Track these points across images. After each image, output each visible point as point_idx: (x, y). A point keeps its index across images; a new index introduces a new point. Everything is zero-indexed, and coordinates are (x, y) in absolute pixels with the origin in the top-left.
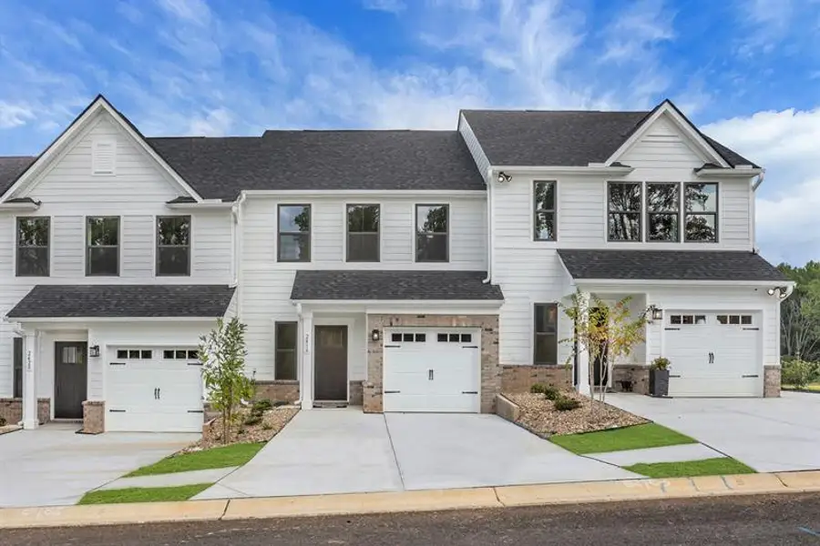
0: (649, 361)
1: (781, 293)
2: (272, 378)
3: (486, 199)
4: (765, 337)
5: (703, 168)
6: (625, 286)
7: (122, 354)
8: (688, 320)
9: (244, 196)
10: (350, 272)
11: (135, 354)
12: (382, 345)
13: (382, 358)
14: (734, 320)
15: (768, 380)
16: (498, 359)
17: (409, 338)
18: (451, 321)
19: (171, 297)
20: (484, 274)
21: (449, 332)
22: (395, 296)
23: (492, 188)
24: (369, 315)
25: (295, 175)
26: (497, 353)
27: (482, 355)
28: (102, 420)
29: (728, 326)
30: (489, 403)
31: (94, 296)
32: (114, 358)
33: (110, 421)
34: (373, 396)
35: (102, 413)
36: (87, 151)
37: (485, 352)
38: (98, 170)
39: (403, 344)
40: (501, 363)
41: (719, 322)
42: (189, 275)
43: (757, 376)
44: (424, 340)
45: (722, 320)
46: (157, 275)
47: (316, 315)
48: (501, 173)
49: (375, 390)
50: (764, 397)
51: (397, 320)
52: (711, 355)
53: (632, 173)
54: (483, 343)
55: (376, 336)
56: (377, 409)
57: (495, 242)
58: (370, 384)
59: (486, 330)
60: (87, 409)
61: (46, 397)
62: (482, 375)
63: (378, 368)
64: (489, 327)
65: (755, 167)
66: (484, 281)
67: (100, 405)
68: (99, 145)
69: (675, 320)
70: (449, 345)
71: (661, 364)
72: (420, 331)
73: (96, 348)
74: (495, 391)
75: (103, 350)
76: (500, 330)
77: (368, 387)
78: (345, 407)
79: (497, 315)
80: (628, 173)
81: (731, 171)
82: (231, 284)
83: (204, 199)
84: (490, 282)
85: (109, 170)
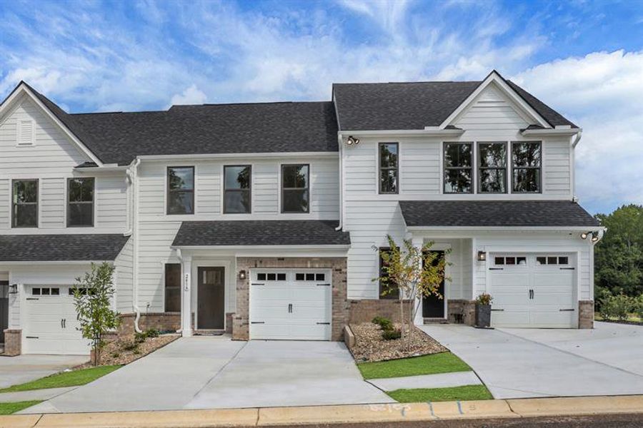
0: (475, 297)
1: (593, 237)
2: (162, 310)
3: (338, 159)
4: (580, 275)
5: (527, 129)
6: (455, 232)
7: (36, 291)
8: (511, 261)
9: (139, 160)
10: (226, 222)
11: (46, 291)
12: (248, 284)
13: (248, 294)
14: (552, 261)
15: (582, 313)
16: (346, 295)
17: (272, 277)
18: (306, 263)
19: (78, 245)
20: (336, 223)
21: (305, 272)
22: (260, 242)
23: (343, 150)
24: (238, 258)
25: (185, 142)
26: (346, 289)
27: (333, 292)
28: (19, 345)
29: (547, 267)
30: (338, 333)
31: (15, 245)
32: (31, 295)
33: (26, 346)
34: (241, 326)
35: (19, 340)
36: (13, 127)
37: (336, 289)
38: (20, 142)
39: (266, 282)
40: (348, 298)
41: (539, 263)
42: (93, 226)
43: (573, 310)
44: (284, 279)
45: (542, 260)
46: (68, 226)
47: (194, 258)
48: (351, 137)
49: (243, 321)
50: (579, 328)
51: (261, 262)
52: (531, 292)
53: (464, 134)
54: (333, 281)
55: (242, 275)
56: (245, 337)
57: (345, 196)
58: (238, 316)
59: (337, 270)
60: (7, 336)
62: (333, 308)
63: (244, 302)
64: (338, 267)
65: (573, 126)
66: (337, 229)
67: (18, 332)
68: (22, 122)
69: (499, 261)
70: (305, 283)
71: (485, 300)
72: (281, 271)
73: (15, 286)
74: (344, 322)
75: (20, 288)
76: (349, 270)
77: (237, 318)
78: (221, 335)
79: (346, 258)
80: (460, 134)
81: (552, 131)
82: (126, 233)
83: (103, 163)
84: (341, 229)
85: (29, 142)
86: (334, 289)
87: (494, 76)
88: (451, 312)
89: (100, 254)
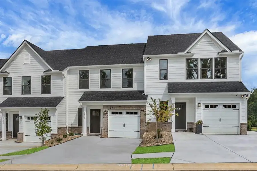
0: (196, 121)
1: (246, 97)
2: (77, 126)
3: (143, 66)
4: (241, 112)
5: (221, 52)
6: (188, 95)
7: (29, 118)
8: (212, 107)
9: (68, 68)
10: (101, 92)
11: (32, 118)
12: (108, 116)
13: (108, 120)
14: (229, 106)
15: (242, 128)
16: (146, 120)
17: (117, 113)
18: (130, 108)
19: (44, 101)
20: (143, 92)
21: (130, 111)
22: (112, 100)
23: (145, 63)
24: (103, 106)
25: (87, 61)
26: (146, 118)
27: (140, 119)
28: (23, 138)
29: (227, 109)
30: (142, 135)
31: (22, 101)
32: (27, 120)
33: (25, 139)
34: (105, 132)
35: (23, 136)
36: (22, 57)
38: (25, 63)
39: (115, 115)
41: (224, 107)
42: (51, 94)
43: (238, 127)
44: (122, 114)
45: (225, 106)
46: (41, 94)
47: (87, 106)
48: (148, 57)
49: (106, 130)
50: (240, 134)
51: (112, 107)
52: (220, 119)
53: (194, 55)
54: (141, 115)
55: (105, 112)
56: (106, 136)
57: (146, 81)
58: (104, 128)
60: (18, 135)
61: (11, 131)
62: (140, 126)
63: (106, 123)
64: (142, 109)
65: (241, 51)
66: (143, 94)
67: (22, 134)
68: (26, 55)
69: (207, 107)
70: (130, 115)
72: (121, 111)
73: (21, 116)
74: (145, 131)
75: (23, 117)
76: (147, 110)
77: (103, 129)
79: (146, 105)
80: (193, 55)
81: (231, 53)
82: (62, 96)
83: (54, 70)
84: (145, 94)
85: (28, 62)
86: (141, 118)
87: (206, 31)
88: (189, 127)
89: (51, 104)
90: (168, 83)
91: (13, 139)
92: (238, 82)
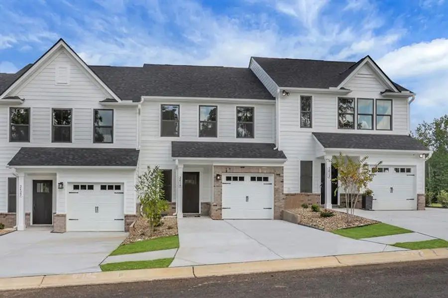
1: (426, 157)
3: (275, 105)
4: (418, 179)
5: (385, 92)
7: (76, 187)
8: (380, 170)
9: (143, 99)
10: (201, 143)
11: (84, 187)
12: (221, 183)
13: (221, 190)
14: (403, 170)
15: (419, 201)
16: (283, 190)
17: (235, 179)
18: (259, 170)
19: (104, 155)
21: (256, 175)
22: (229, 156)
23: (279, 99)
24: (214, 166)
26: (283, 187)
27: (275, 189)
28: (65, 225)
29: (400, 174)
30: (278, 214)
31: (58, 154)
32: (72, 190)
33: (69, 225)
34: (216, 210)
35: (65, 221)
36: (53, 71)
37: (276, 187)
38: (59, 82)
39: (232, 182)
40: (284, 192)
41: (395, 171)
42: (113, 143)
43: (413, 199)
44: (243, 180)
45: (397, 170)
46: (94, 142)
47: (185, 166)
48: (284, 91)
49: (218, 207)
50: (417, 209)
51: (230, 169)
52: (392, 189)
53: (351, 93)
54: (275, 182)
55: (219, 178)
56: (219, 218)
57: (280, 128)
58: (215, 204)
59: (277, 175)
60: (54, 219)
61: (28, 212)
62: (275, 199)
63: (219, 195)
64: (278, 173)
65: (411, 92)
66: (275, 149)
67: (64, 216)
68: (60, 68)
70: (256, 183)
71: (369, 193)
72: (241, 175)
73: (61, 184)
74: (281, 208)
75: (65, 184)
76: (284, 175)
77: (214, 205)
78: (199, 216)
79: (283, 167)
80: (347, 93)
81: (399, 94)
82: (136, 148)
83: (122, 100)
84: (277, 149)
85: (65, 82)
87: (367, 59)
88: (342, 201)
89: (125, 162)
90: (313, 133)
91: (32, 226)
92: (406, 136)
